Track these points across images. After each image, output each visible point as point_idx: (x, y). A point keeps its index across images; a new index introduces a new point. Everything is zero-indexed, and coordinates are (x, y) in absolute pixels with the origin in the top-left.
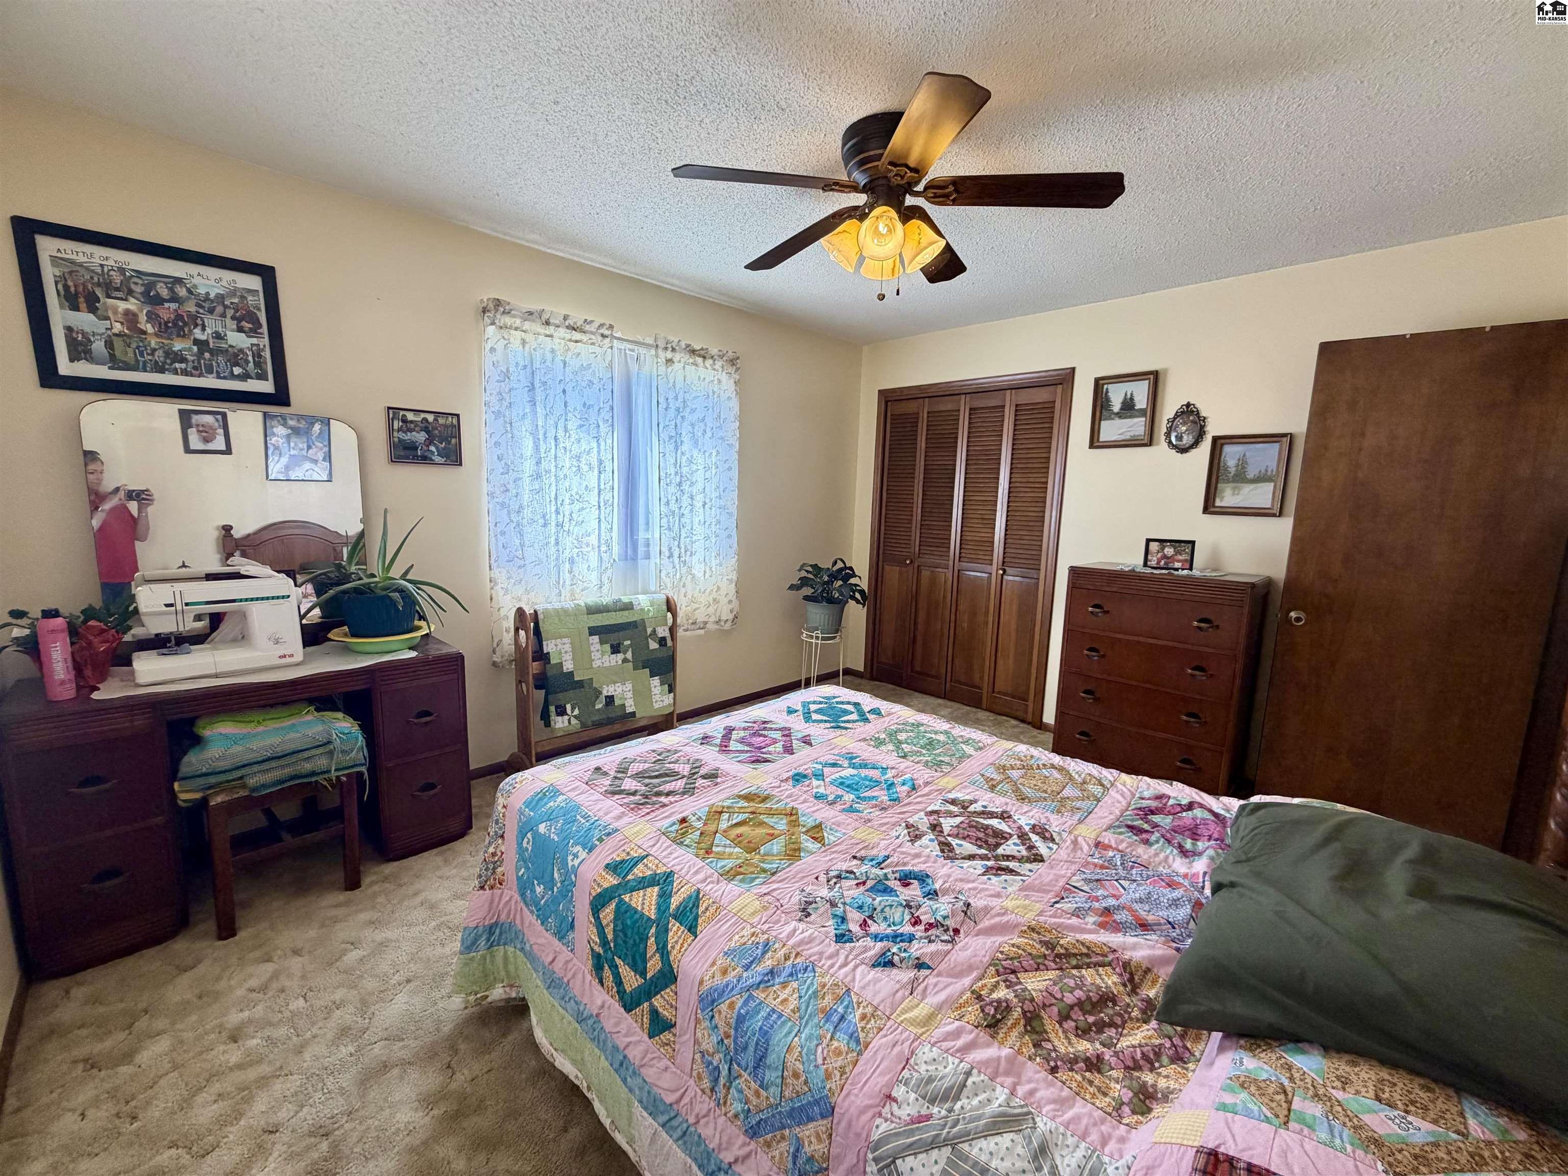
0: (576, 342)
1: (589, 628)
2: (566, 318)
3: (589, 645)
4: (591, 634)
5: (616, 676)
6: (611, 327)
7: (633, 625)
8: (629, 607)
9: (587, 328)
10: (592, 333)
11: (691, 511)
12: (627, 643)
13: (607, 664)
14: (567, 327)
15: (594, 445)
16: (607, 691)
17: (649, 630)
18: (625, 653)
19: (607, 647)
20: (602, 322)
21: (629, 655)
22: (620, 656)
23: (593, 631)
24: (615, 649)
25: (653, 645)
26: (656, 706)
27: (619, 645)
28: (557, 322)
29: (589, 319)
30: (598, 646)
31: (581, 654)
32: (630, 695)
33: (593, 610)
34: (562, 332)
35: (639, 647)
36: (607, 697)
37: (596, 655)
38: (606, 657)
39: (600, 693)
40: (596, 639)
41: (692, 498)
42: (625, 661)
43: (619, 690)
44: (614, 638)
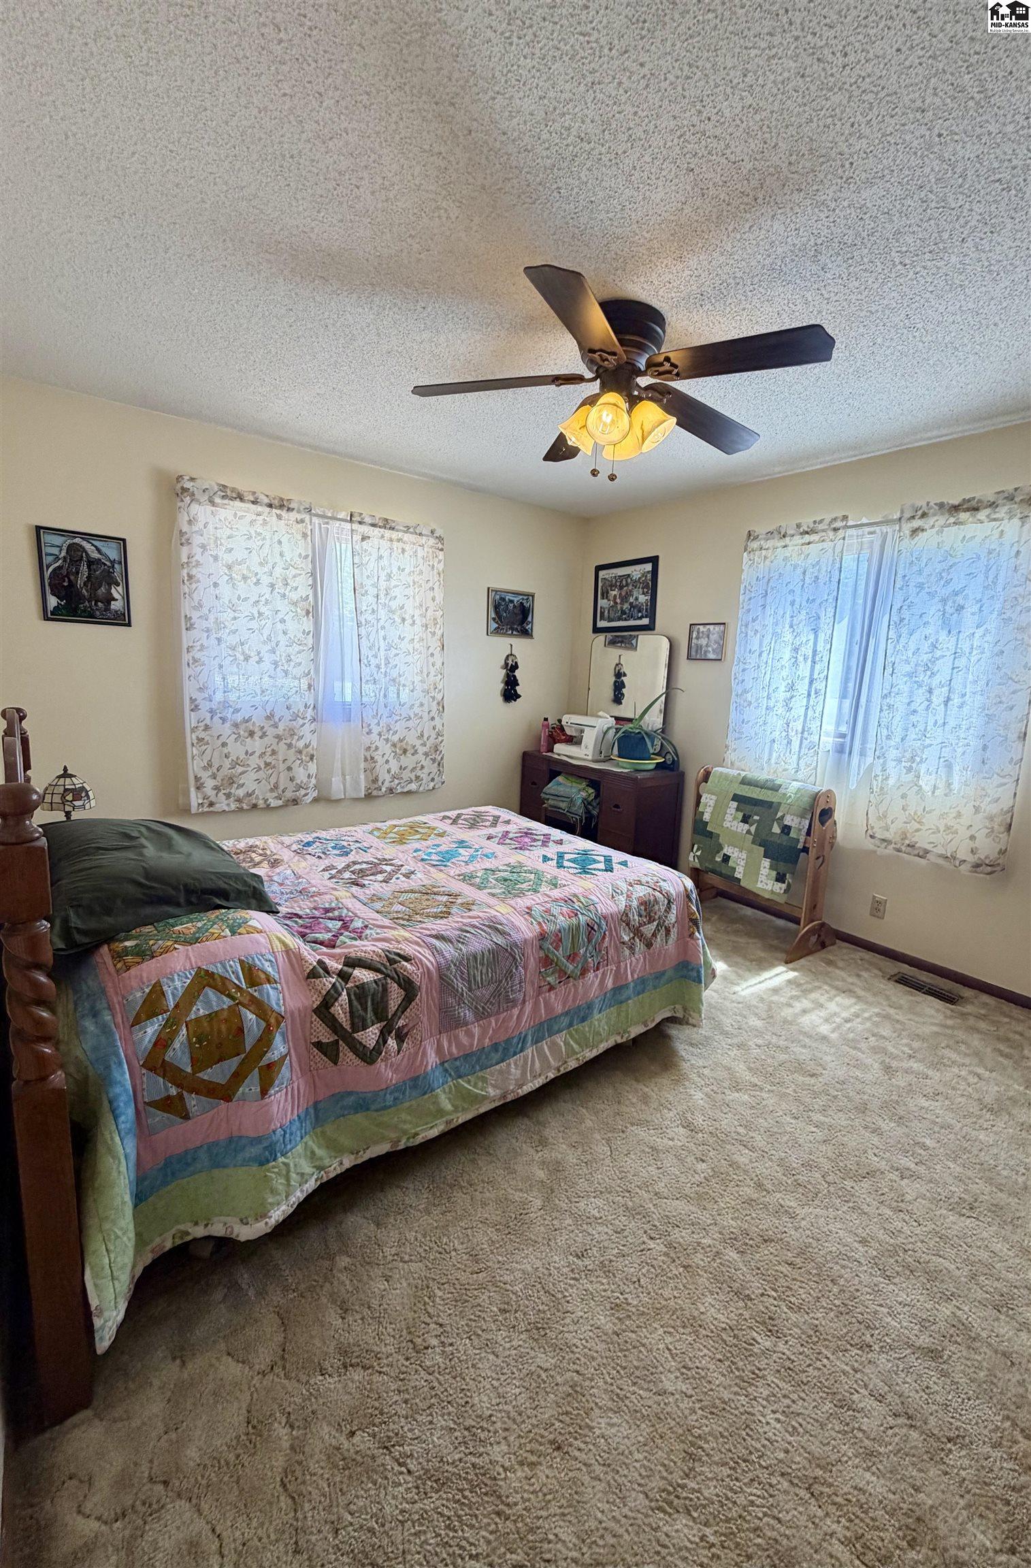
0: (809, 543)
1: (735, 795)
2: (798, 526)
3: (727, 806)
4: (733, 800)
5: (736, 841)
6: (845, 518)
7: (769, 805)
8: (776, 788)
9: (821, 527)
10: (823, 531)
11: (928, 708)
12: (756, 818)
13: (734, 829)
14: (801, 534)
15: (812, 637)
16: (727, 850)
17: (779, 814)
18: (751, 826)
19: (740, 815)
20: (833, 516)
21: (753, 829)
22: (746, 826)
23: (736, 798)
24: (745, 820)
25: (776, 829)
26: (759, 885)
27: (750, 816)
28: (792, 532)
29: (818, 519)
30: (733, 811)
31: (719, 809)
32: (742, 863)
33: (745, 782)
34: (798, 540)
35: (763, 827)
36: (725, 855)
37: (728, 817)
38: (735, 823)
39: (722, 849)
40: (735, 804)
41: (930, 691)
42: (748, 832)
43: (736, 854)
44: (748, 809)
